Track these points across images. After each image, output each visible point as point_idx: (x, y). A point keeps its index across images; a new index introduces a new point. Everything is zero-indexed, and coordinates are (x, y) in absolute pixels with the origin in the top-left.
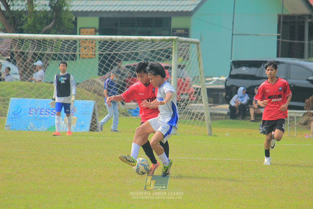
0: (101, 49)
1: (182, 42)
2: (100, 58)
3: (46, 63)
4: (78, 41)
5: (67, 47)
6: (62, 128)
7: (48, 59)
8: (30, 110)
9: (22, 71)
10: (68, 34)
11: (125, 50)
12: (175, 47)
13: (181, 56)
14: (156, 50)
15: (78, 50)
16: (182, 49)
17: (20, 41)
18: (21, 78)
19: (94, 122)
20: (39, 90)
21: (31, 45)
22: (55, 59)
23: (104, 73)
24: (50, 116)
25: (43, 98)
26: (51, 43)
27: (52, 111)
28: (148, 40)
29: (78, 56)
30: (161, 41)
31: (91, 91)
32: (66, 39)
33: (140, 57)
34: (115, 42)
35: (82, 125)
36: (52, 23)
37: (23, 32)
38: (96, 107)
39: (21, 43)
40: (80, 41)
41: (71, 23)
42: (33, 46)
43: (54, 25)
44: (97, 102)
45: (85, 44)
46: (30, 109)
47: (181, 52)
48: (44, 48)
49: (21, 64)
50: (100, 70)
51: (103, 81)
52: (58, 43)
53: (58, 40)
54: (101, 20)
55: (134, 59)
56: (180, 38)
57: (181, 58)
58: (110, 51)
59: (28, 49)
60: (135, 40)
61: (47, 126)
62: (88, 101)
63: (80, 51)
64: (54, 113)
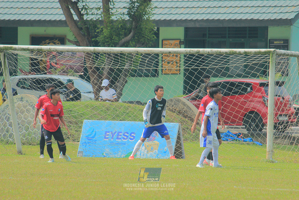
0: (187, 63)
1: (279, 55)
2: (185, 74)
3: (124, 79)
4: (160, 55)
5: (148, 61)
6: (142, 155)
7: (126, 75)
8: (106, 134)
9: (97, 90)
10: (149, 47)
11: (214, 65)
12: (272, 61)
13: (279, 71)
14: (250, 64)
15: (160, 64)
16: (281, 62)
17: (95, 55)
18: (95, 96)
19: (178, 147)
20: (117, 110)
21: (107, 60)
22: (133, 76)
23: (190, 92)
24: (128, 140)
25: (121, 120)
26: (130, 57)
27: (131, 135)
28: (241, 53)
29: (160, 72)
30: (256, 54)
31: (175, 112)
32: (147, 52)
33: (231, 73)
34: (203, 55)
35: (166, 151)
36: (131, 34)
37: (98, 45)
38: (181, 131)
39: (96, 57)
40: (162, 55)
41: (152, 34)
42: (110, 61)
43: (133, 37)
44: (182, 125)
45: (168, 59)
46: (106, 132)
47: (279, 67)
48: (122, 63)
49: (96, 81)
50: (185, 88)
51: (188, 100)
52: (137, 57)
53: (137, 54)
54: (187, 30)
55: (224, 75)
56: (278, 50)
57: (279, 74)
58: (196, 66)
59: (104, 64)
60: (226, 53)
61: (125, 152)
62: (172, 123)
63: (162, 67)
64: (133, 138)
